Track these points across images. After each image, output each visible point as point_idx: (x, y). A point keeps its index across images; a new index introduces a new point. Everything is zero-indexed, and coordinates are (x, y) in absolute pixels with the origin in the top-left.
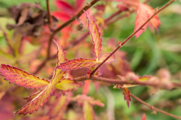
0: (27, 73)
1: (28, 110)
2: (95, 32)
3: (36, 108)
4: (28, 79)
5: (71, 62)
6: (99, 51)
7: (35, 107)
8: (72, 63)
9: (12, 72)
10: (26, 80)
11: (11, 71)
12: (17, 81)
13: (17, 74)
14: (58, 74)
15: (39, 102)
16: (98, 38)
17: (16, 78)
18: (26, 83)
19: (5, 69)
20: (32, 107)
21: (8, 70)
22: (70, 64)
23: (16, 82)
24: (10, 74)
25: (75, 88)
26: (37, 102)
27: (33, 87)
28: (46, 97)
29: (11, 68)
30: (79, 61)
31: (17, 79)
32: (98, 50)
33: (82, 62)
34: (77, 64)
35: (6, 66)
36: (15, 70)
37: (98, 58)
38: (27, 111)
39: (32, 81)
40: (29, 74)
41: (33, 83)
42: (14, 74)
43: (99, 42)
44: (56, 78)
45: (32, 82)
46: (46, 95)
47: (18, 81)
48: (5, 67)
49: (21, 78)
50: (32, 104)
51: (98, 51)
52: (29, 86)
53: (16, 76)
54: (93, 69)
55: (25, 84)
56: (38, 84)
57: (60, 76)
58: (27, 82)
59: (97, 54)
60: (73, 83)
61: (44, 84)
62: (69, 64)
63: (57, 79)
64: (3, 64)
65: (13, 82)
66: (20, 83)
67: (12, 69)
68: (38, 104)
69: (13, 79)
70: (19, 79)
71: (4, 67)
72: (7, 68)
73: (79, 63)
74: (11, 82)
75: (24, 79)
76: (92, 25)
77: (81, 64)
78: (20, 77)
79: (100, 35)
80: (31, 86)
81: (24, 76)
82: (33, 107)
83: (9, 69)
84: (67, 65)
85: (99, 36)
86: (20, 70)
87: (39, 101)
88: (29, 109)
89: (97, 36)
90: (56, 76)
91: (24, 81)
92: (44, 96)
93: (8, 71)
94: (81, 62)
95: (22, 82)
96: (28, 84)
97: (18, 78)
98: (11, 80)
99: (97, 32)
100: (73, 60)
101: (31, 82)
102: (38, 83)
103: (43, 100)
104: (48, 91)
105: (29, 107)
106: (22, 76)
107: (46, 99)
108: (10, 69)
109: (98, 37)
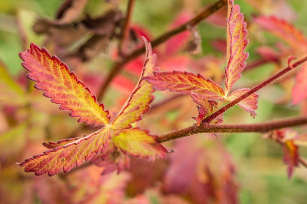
0: (76, 78)
1: (48, 166)
2: (238, 37)
3: (66, 165)
4: (72, 96)
5: (176, 77)
6: (235, 77)
7: (64, 163)
8: (176, 81)
9: (45, 67)
10: (68, 96)
11: (45, 65)
12: (50, 89)
13: (54, 75)
14: (131, 111)
15: (76, 156)
16: (239, 51)
17: (50, 82)
18: (66, 103)
19: (34, 56)
20: (58, 161)
21: (40, 60)
22: (172, 82)
23: (48, 90)
24: (41, 70)
25: (151, 156)
26: (71, 154)
27: (76, 114)
28: (93, 150)
29: (47, 58)
30: (191, 81)
31: (51, 85)
32: (232, 74)
33: (196, 84)
34: (187, 85)
35: (40, 50)
36: (54, 66)
37: (229, 89)
38: (45, 166)
39: (78, 102)
40: (78, 82)
41: (79, 108)
42: (49, 73)
43: (239, 59)
44: (125, 117)
45: (78, 104)
46: (94, 145)
47: (52, 91)
48: (36, 51)
49: (60, 88)
50: (60, 157)
51: (234, 75)
52: (70, 110)
53: (51, 78)
54: (212, 111)
55: (64, 103)
56: (87, 114)
57: (133, 116)
58: (69, 101)
59: (229, 82)
60: (152, 144)
61: (98, 119)
62: (170, 80)
63: (126, 119)
64: (33, 43)
65: (43, 88)
66: (55, 96)
67: (49, 61)
68: (73, 159)
69: (44, 82)
70: (54, 87)
71: (34, 51)
72: (39, 56)
73: (190, 85)
74: (39, 87)
75: (64, 92)
76: (235, 22)
77: (194, 88)
78: (59, 85)
79: (245, 45)
80: (73, 111)
81: (66, 87)
82: (61, 162)
83: (42, 58)
84: (166, 79)
85: (243, 46)
86: (65, 66)
87: (77, 153)
88: (50, 164)
89: (240, 46)
90: (126, 114)
91: (64, 96)
92: (90, 145)
93: (39, 63)
94: (194, 85)
95: (58, 95)
96: (69, 105)
97: (54, 84)
98: (39, 81)
99: (240, 37)
100: (181, 73)
101: (75, 103)
102: (88, 112)
103: (84, 153)
104: (101, 138)
105: (52, 161)
106: (63, 85)
107: (92, 153)
108: (44, 59)
109: (240, 49)
